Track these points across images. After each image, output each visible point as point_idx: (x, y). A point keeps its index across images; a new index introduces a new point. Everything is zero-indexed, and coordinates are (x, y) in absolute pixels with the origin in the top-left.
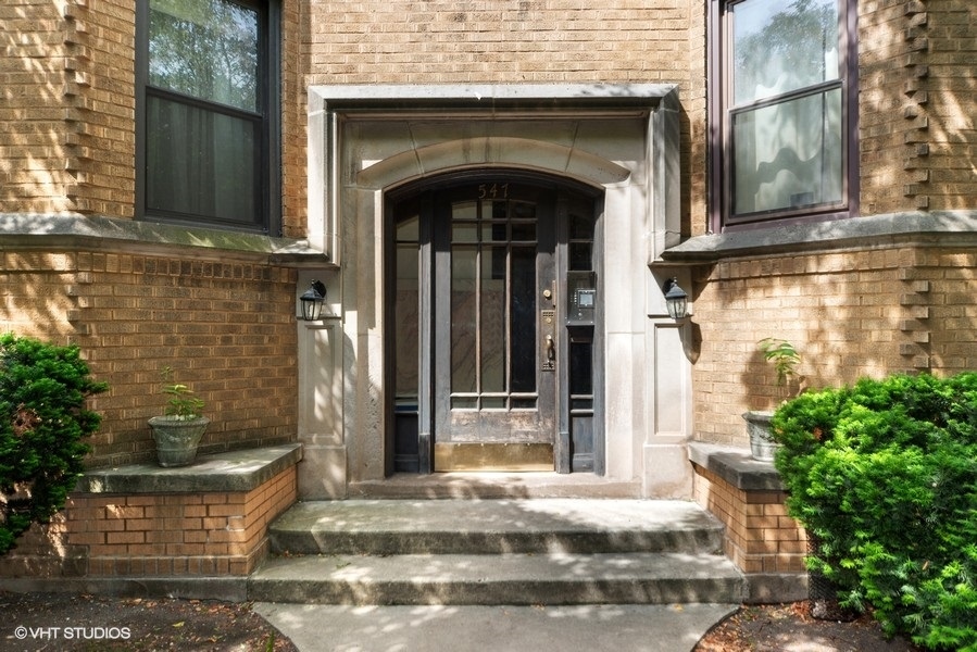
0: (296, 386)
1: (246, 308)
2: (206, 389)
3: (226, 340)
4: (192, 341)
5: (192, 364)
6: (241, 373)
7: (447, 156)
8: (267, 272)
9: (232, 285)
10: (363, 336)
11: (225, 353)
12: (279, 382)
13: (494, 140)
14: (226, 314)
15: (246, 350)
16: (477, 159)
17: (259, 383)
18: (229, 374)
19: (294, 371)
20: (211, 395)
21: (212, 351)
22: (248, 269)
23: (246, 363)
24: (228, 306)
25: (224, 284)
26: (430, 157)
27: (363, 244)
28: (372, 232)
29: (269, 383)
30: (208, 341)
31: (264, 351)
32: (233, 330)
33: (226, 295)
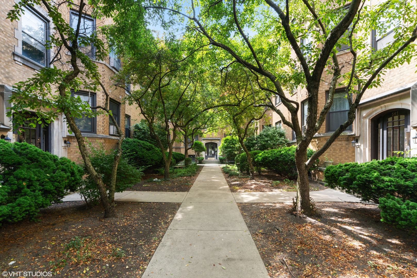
0: (355, 158)
1: (344, 144)
2: (336, 158)
3: (340, 150)
4: (334, 150)
5: (334, 154)
6: (343, 156)
7: (379, 110)
8: (348, 138)
9: (341, 141)
10: (364, 149)
11: (340, 152)
12: (351, 157)
13: (385, 104)
14: (340, 146)
15: (344, 152)
16: (384, 109)
17: (347, 157)
18: (341, 156)
19: (354, 156)
20: (337, 159)
21: (337, 152)
22: (344, 138)
23: (344, 154)
24: (340, 144)
25: (339, 141)
26: (375, 111)
27: (365, 131)
28: (367, 128)
29: (349, 158)
30: (337, 150)
31: (347, 152)
32: (341, 148)
33: (340, 143)
